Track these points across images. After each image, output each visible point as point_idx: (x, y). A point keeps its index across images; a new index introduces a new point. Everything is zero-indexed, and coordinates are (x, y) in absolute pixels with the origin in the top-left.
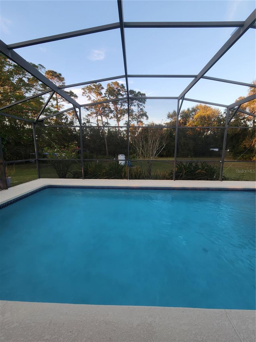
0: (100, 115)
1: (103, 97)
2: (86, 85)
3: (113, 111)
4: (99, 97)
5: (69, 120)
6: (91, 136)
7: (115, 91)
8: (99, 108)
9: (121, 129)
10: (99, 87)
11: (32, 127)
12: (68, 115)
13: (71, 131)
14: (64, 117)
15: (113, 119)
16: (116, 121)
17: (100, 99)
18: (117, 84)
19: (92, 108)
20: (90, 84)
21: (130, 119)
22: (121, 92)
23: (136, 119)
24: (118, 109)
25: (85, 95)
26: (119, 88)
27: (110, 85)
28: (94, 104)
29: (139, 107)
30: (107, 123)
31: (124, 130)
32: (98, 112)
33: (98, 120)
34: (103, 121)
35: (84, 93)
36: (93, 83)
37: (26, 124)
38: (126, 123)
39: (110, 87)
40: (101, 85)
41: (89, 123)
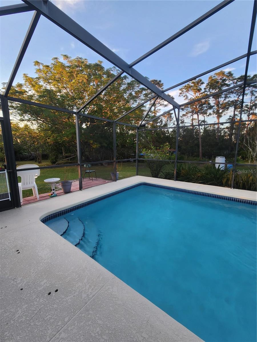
0: (197, 113)
1: (202, 93)
2: (184, 85)
3: (213, 106)
4: (198, 94)
5: (164, 123)
6: (184, 137)
7: (218, 82)
8: (196, 106)
9: (222, 127)
10: (198, 83)
11: (133, 132)
12: (163, 118)
13: (164, 133)
14: (159, 120)
15: (212, 116)
16: (216, 118)
17: (198, 95)
18: (223, 73)
19: (188, 107)
20: (188, 83)
21: (236, 113)
22: (227, 82)
23: (246, 112)
24: (220, 104)
25: (182, 95)
26: (224, 78)
27: (213, 77)
28: (191, 103)
29: (254, 95)
30: (204, 121)
31: (225, 127)
32: (194, 110)
33: (193, 119)
34: (199, 120)
35: (181, 93)
36: (191, 80)
37: (129, 130)
38: (229, 119)
39: (213, 79)
40: (201, 81)
41: (183, 123)
